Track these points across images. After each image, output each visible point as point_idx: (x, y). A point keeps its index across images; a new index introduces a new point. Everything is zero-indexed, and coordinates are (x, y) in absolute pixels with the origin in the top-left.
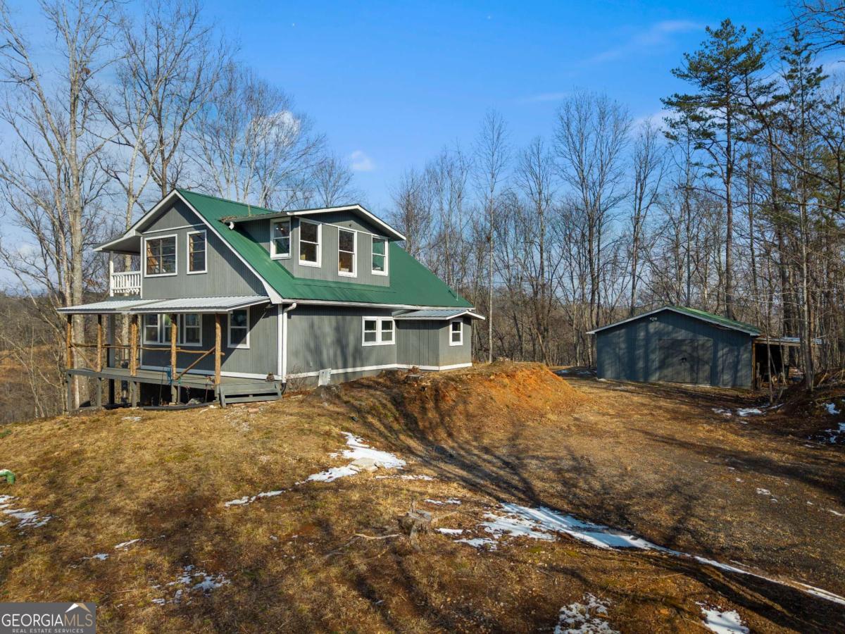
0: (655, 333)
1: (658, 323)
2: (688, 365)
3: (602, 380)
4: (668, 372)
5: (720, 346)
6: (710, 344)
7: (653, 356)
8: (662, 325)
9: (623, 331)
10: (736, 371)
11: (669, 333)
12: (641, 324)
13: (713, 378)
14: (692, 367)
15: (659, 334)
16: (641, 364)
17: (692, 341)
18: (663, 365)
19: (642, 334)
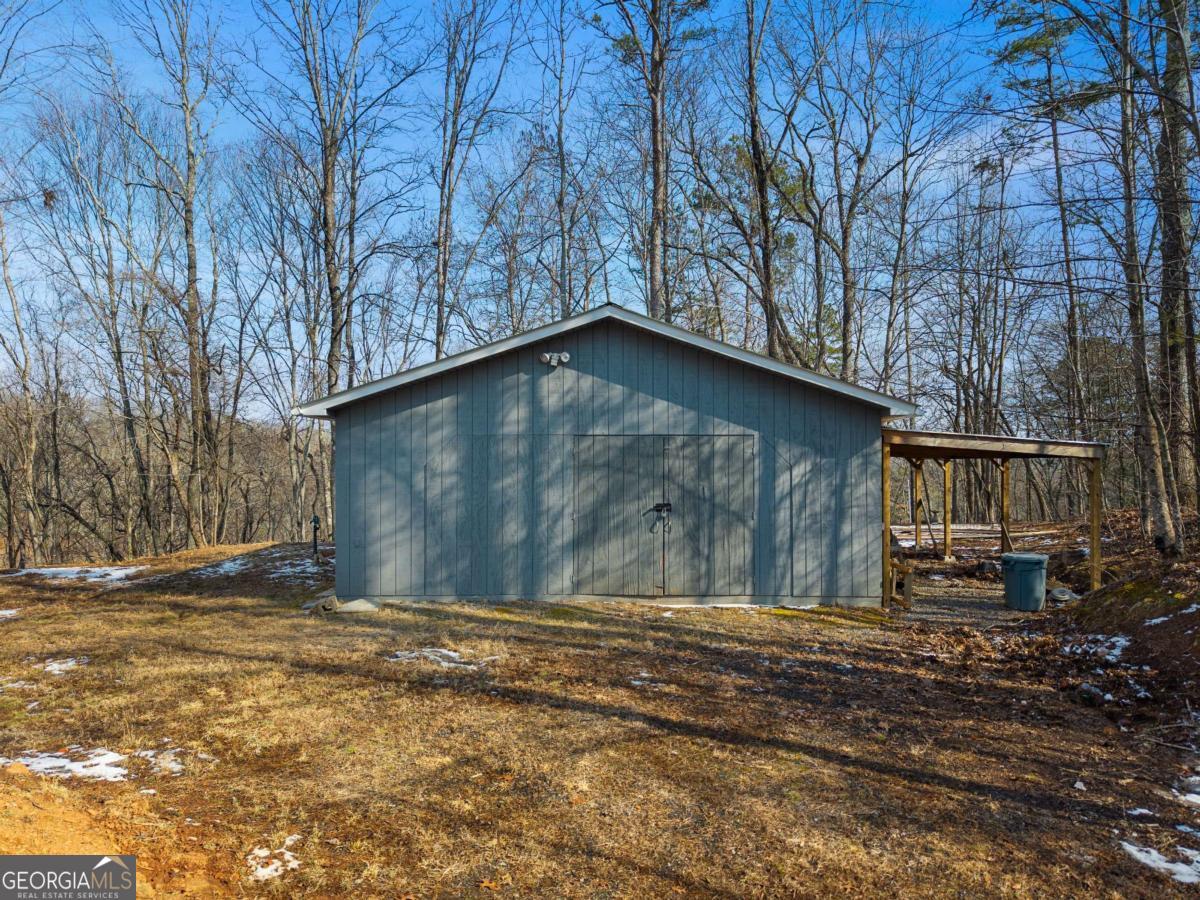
0: (565, 410)
1: (570, 375)
2: (677, 528)
3: (360, 606)
4: (612, 554)
5: (784, 453)
6: (752, 446)
7: (553, 498)
8: (587, 382)
9: (446, 403)
10: (836, 545)
11: (611, 413)
12: (510, 380)
13: (762, 577)
14: (692, 536)
15: (580, 414)
16: (513, 531)
17: (695, 438)
18: (590, 532)
19: (515, 417)
